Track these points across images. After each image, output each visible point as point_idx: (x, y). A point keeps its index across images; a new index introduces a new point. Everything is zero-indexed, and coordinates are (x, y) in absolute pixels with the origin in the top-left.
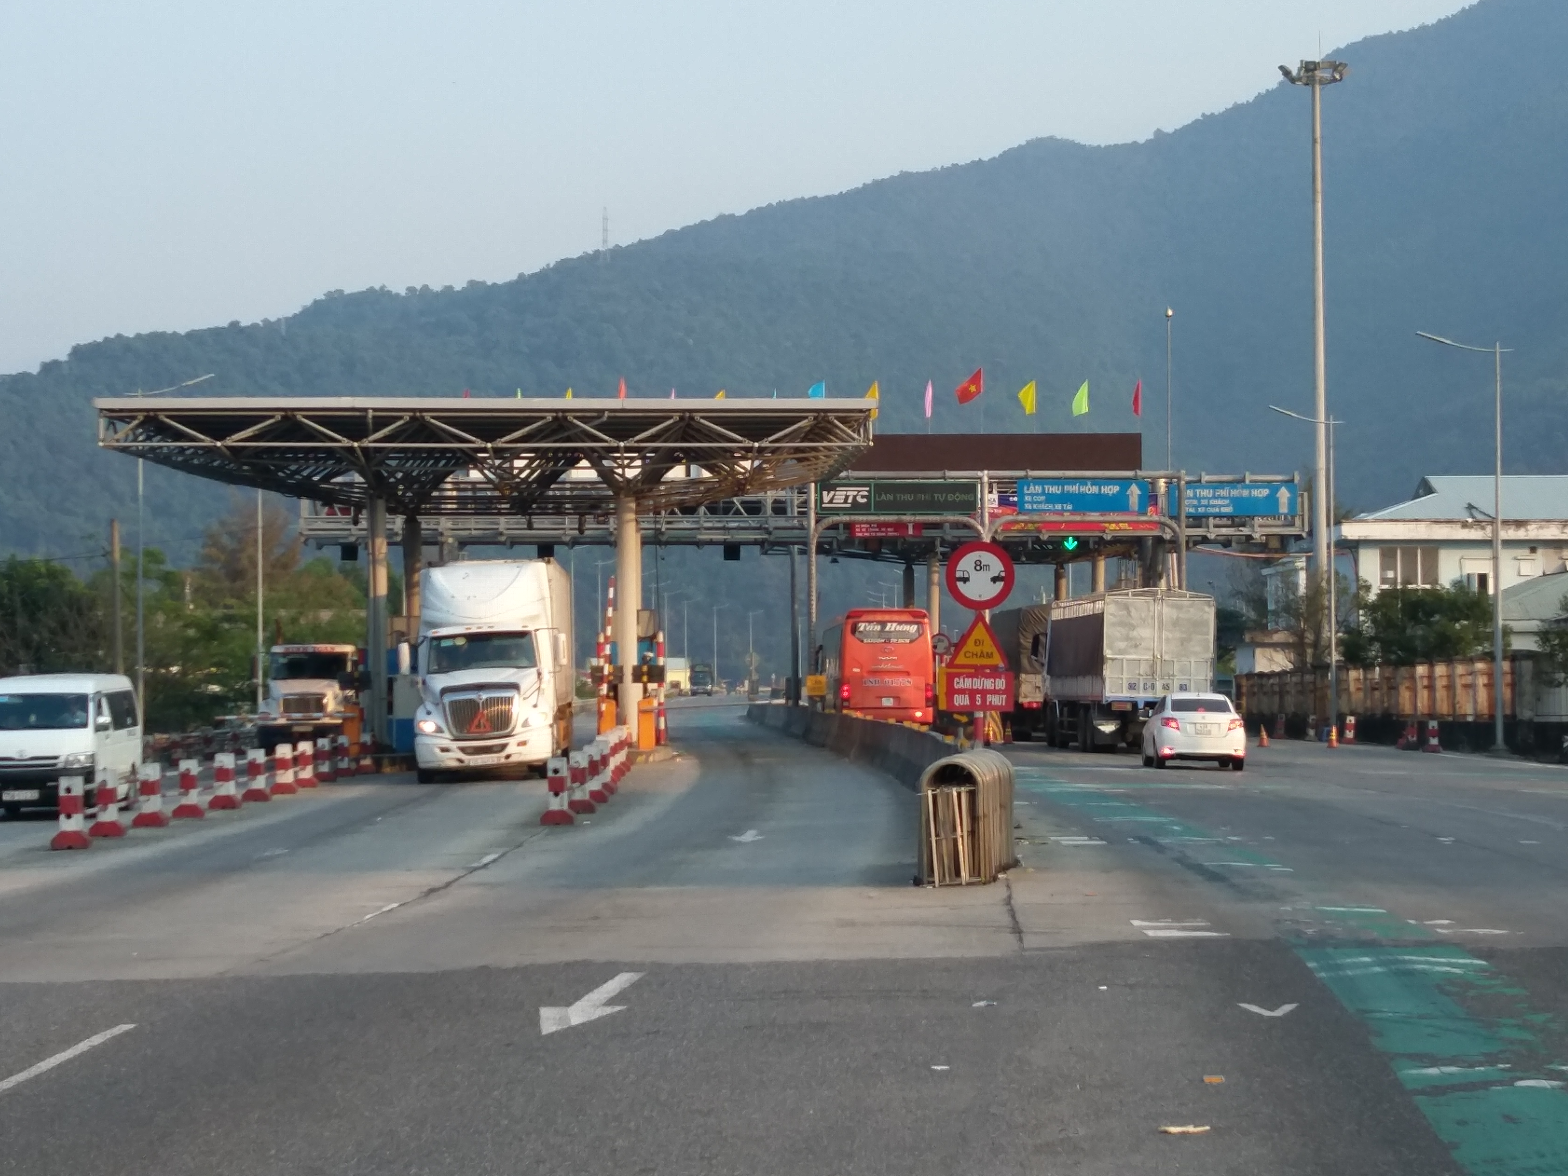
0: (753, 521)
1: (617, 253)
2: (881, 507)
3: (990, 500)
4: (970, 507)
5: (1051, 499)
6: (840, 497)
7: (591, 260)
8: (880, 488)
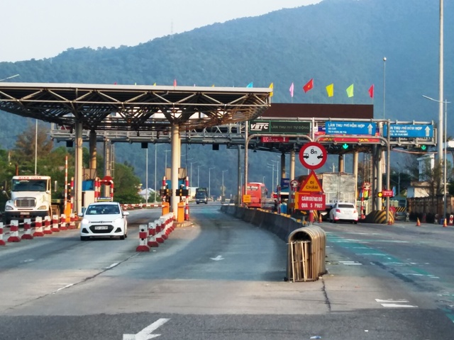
0: (224, 135)
1: (176, 36)
2: (274, 131)
3: (315, 129)
4: (307, 131)
5: (338, 129)
6: (257, 127)
7: (167, 38)
8: (273, 123)
